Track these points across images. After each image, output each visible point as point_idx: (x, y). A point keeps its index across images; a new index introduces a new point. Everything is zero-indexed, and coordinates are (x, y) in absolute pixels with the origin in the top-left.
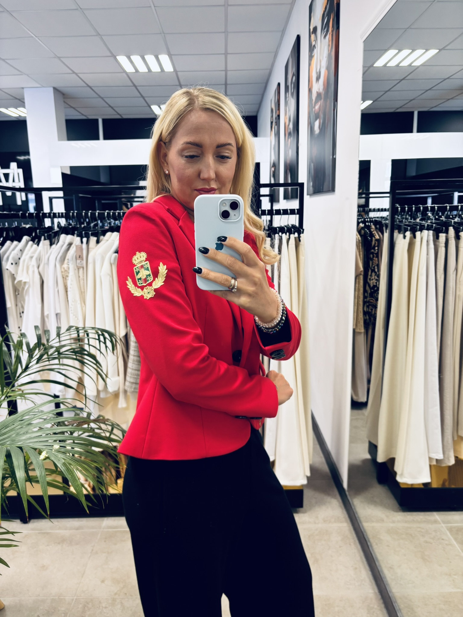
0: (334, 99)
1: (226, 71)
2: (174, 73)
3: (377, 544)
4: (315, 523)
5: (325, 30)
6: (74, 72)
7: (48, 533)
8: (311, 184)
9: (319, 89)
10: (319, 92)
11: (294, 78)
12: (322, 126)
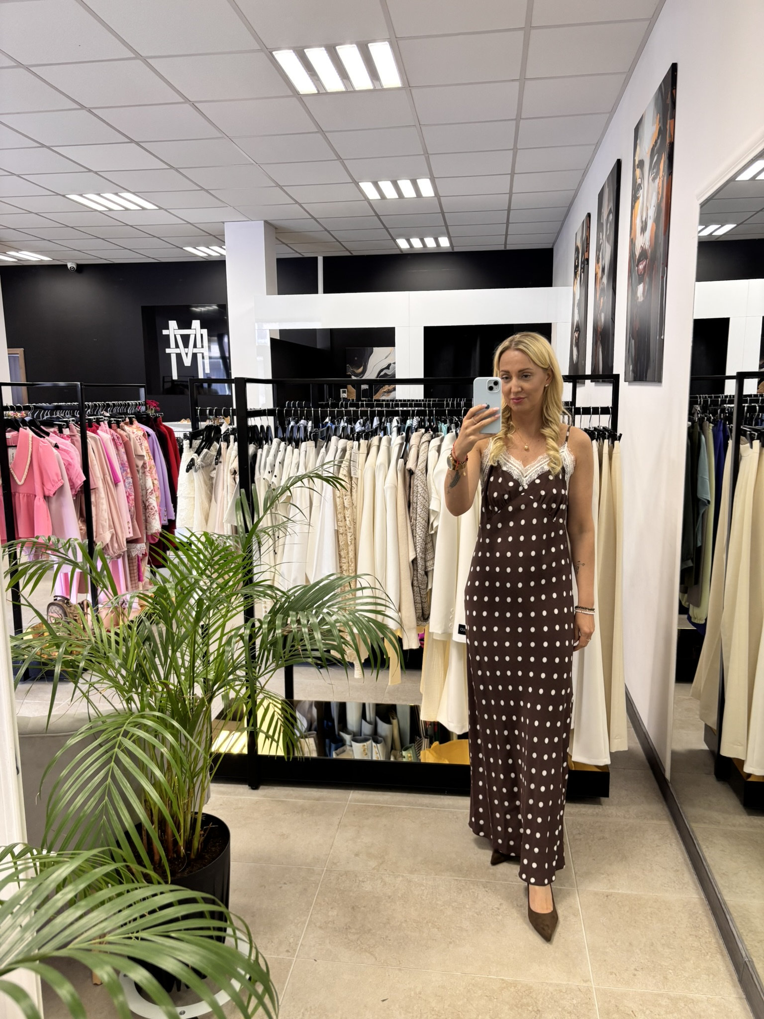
0: (663, 264)
1: (511, 193)
2: (436, 198)
3: (707, 847)
4: (625, 817)
5: (655, 170)
6: (297, 202)
7: (283, 801)
8: (631, 367)
9: (645, 244)
10: (644, 248)
11: (611, 217)
12: (647, 293)
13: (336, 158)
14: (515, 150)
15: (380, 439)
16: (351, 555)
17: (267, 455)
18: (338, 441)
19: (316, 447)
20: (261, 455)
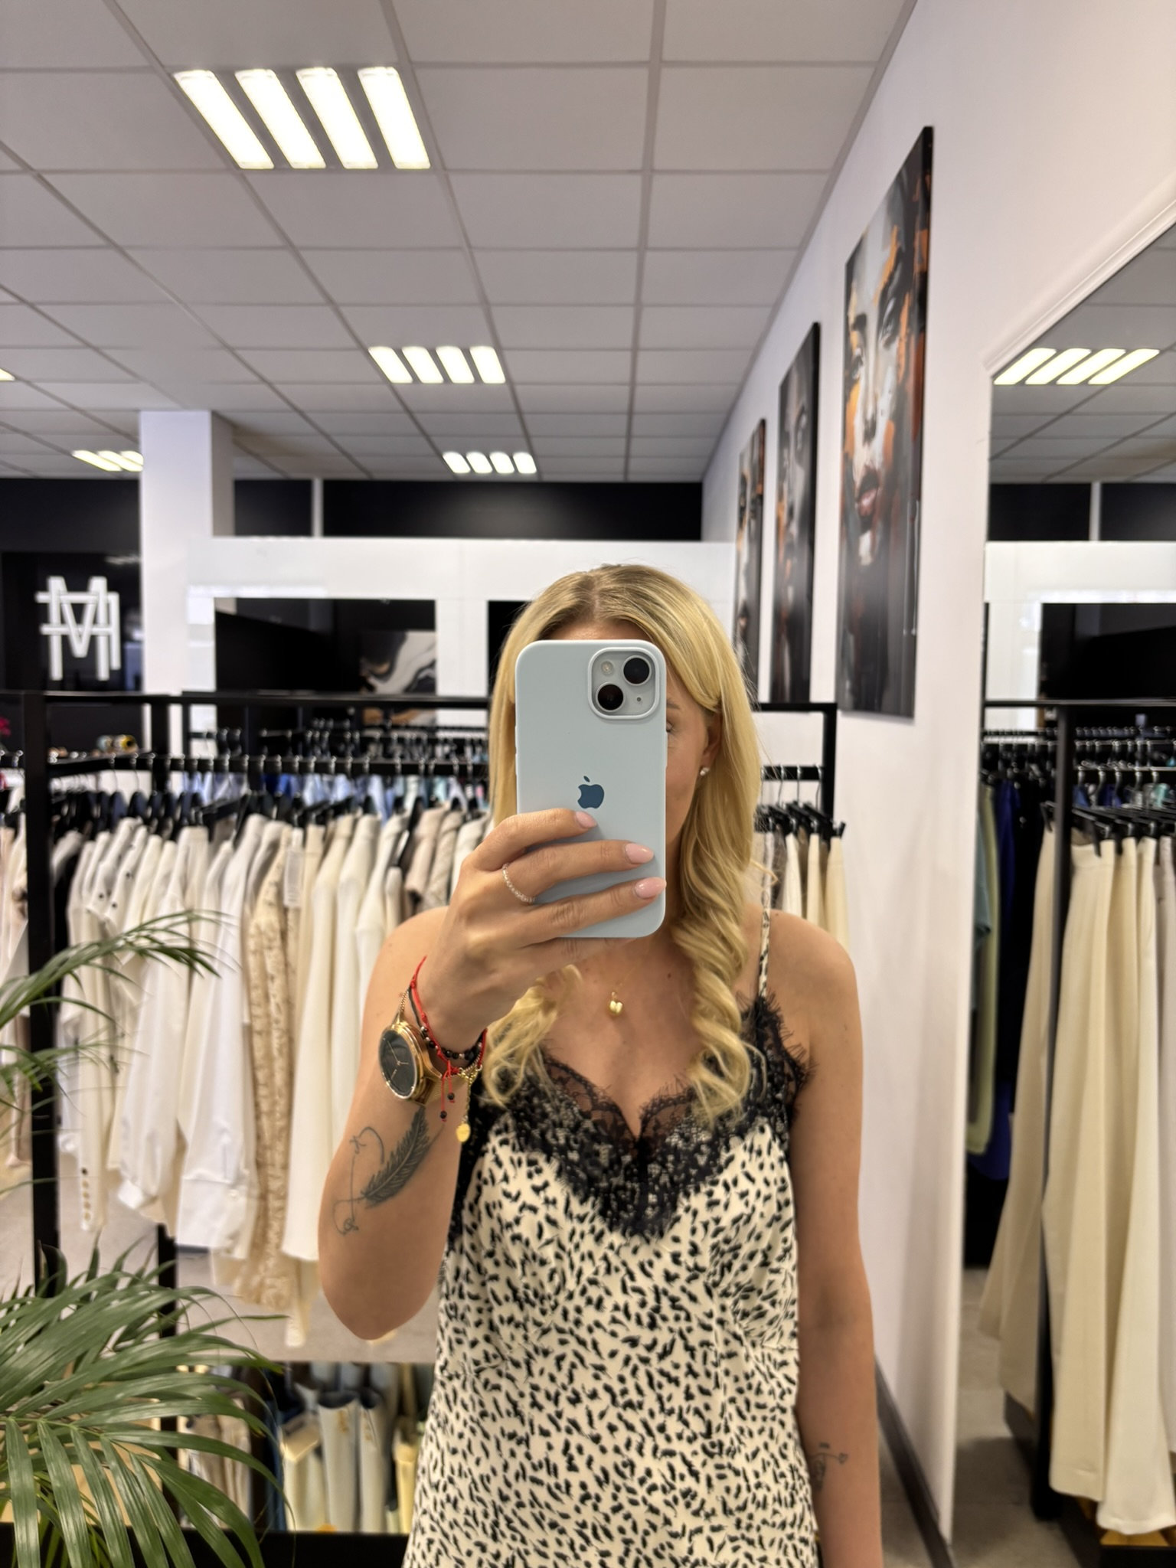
0: (912, 494)
1: (633, 384)
2: (508, 386)
5: (890, 328)
6: (265, 381)
8: (848, 685)
9: (872, 461)
10: (872, 467)
11: (804, 420)
12: (881, 550)
13: (321, 299)
14: (638, 306)
15: (355, 823)
16: (279, 1078)
17: (102, 858)
18: (262, 825)
19: (211, 838)
20: (90, 855)
